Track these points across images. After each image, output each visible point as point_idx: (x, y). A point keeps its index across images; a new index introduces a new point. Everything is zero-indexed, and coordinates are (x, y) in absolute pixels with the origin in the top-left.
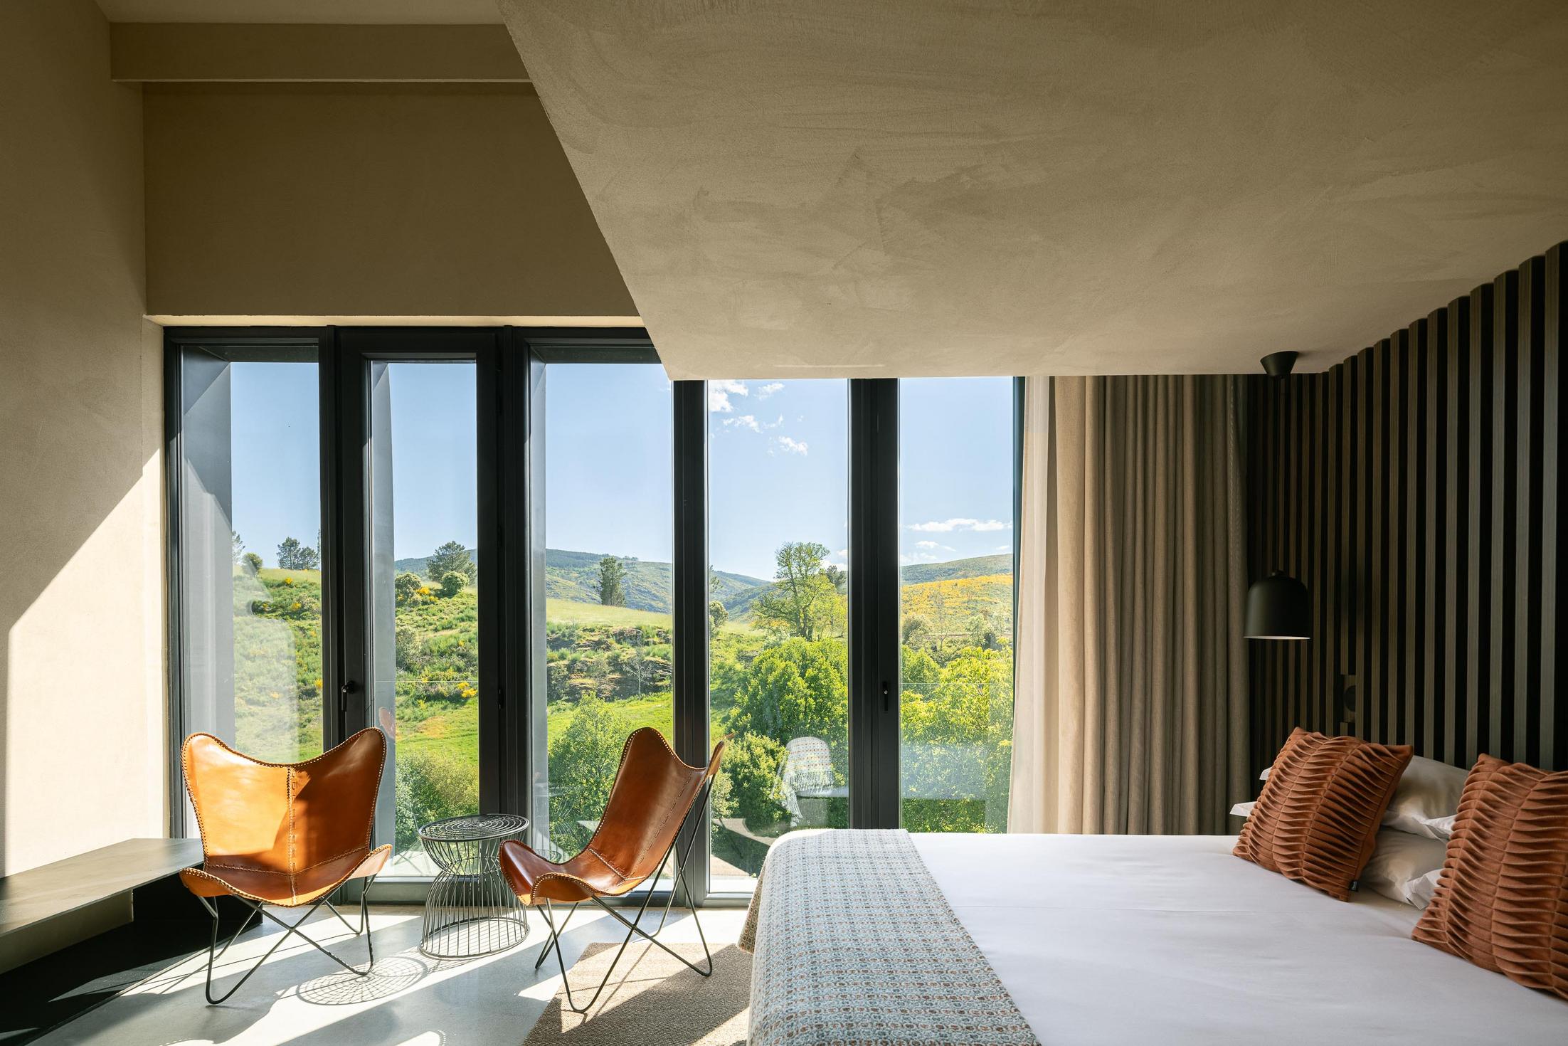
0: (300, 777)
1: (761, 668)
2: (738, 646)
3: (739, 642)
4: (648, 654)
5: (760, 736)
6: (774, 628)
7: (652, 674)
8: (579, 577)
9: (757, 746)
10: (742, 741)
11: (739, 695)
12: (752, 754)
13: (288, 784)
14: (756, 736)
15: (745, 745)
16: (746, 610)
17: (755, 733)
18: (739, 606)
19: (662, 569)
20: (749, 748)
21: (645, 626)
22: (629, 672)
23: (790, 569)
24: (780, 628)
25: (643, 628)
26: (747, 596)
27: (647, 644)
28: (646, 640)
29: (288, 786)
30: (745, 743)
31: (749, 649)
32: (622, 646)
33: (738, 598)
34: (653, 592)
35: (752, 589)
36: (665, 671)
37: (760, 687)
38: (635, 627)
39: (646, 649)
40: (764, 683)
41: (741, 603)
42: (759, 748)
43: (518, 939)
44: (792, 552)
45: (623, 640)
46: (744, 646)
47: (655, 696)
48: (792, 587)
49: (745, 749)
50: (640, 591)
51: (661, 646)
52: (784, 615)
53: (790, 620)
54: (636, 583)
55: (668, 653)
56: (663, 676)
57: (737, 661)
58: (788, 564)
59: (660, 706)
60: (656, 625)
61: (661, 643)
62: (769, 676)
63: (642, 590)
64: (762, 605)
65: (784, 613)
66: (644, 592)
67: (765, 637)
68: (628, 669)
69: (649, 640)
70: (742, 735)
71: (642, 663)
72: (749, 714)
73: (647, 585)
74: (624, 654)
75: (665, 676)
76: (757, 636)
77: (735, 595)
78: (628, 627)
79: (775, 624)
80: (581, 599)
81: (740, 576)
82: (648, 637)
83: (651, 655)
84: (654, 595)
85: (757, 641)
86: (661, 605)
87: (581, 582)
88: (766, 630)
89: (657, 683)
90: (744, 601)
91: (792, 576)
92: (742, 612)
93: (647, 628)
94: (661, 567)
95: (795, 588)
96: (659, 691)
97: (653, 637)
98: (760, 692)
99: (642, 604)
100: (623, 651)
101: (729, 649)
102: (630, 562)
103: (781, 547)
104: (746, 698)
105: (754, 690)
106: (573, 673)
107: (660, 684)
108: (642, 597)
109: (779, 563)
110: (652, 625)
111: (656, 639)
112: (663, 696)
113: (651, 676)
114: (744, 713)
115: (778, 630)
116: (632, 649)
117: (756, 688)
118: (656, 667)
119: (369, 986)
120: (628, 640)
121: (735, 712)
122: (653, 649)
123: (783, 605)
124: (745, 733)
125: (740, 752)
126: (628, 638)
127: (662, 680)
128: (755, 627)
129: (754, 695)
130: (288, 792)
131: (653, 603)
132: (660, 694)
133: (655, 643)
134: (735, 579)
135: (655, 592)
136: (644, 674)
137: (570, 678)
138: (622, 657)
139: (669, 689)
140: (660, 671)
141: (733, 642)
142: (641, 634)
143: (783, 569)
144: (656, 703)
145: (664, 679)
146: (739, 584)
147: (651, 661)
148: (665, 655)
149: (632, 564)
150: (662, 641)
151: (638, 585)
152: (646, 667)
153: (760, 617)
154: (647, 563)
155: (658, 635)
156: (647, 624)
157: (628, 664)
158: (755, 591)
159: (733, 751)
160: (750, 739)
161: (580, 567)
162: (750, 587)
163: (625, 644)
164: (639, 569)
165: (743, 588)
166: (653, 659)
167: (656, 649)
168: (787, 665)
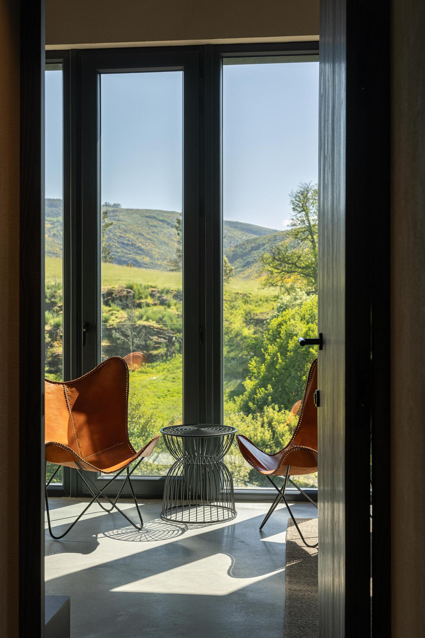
0: (72, 392)
1: (279, 333)
2: (245, 307)
3: (246, 302)
4: (141, 318)
5: (283, 411)
6: (288, 286)
7: (146, 341)
8: (53, 228)
9: (279, 423)
10: (262, 416)
11: (253, 363)
12: (274, 432)
13: (65, 397)
14: (278, 412)
15: (266, 420)
16: (248, 264)
17: (276, 407)
18: (240, 260)
19: (149, 217)
20: (270, 424)
21: (137, 285)
22: (119, 339)
23: (307, 215)
24: (296, 286)
25: (135, 287)
26: (249, 247)
27: (139, 306)
28: (138, 301)
29: (66, 398)
30: (265, 418)
31: (258, 311)
32: (110, 308)
33: (239, 250)
34: (138, 244)
35: (256, 239)
36: (160, 337)
37: (279, 354)
38: (125, 286)
39: (137, 312)
40: (283, 349)
41: (242, 256)
42: (282, 425)
43: (230, 516)
44: (310, 194)
45: (112, 301)
46: (252, 307)
47: (148, 367)
48: (310, 237)
49: (266, 426)
50: (123, 243)
51: (155, 308)
52: (300, 270)
53: (307, 276)
54: (118, 234)
55: (163, 317)
56: (156, 343)
57: (244, 325)
58: (304, 209)
59: (155, 378)
60: (150, 284)
61: (155, 305)
62: (290, 342)
63: (125, 242)
64: (274, 258)
65: (300, 267)
66: (128, 245)
67: (277, 297)
68: (118, 335)
69: (142, 301)
70: (261, 409)
71: (134, 328)
72: (269, 386)
73: (130, 236)
74: (113, 318)
75: (160, 343)
76: (267, 295)
77: (236, 247)
78: (117, 286)
79: (289, 282)
80: (54, 254)
81: (241, 224)
82: (140, 298)
83: (144, 318)
84: (139, 248)
85: (267, 301)
86: (147, 259)
87: (54, 235)
88: (278, 288)
89: (151, 352)
90: (246, 254)
91: (309, 223)
92: (243, 266)
93: (139, 287)
94: (148, 215)
95: (313, 238)
96: (154, 361)
97: (146, 297)
98: (280, 361)
99: (124, 259)
100: (112, 314)
101: (234, 311)
102: (111, 209)
103: (296, 189)
104: (263, 368)
105: (272, 358)
106: (56, 340)
107: (155, 352)
108: (125, 251)
109: (293, 208)
110: (145, 284)
111: (150, 300)
112: (158, 367)
113: (143, 343)
114: (263, 384)
115: (292, 288)
116: (121, 311)
117: (275, 355)
118: (149, 333)
119: (147, 536)
120: (118, 302)
121: (249, 384)
122: (146, 312)
123: (299, 257)
124: (265, 407)
125: (260, 429)
126: (117, 298)
127: (156, 348)
128: (265, 285)
129: (273, 363)
130: (67, 402)
131: (138, 258)
132: (155, 364)
133: (148, 305)
134: (235, 227)
135: (140, 244)
136: (137, 341)
137: (52, 346)
138: (110, 322)
139: (164, 358)
140: (155, 338)
141: (239, 303)
142: (131, 294)
143: (299, 215)
144: (151, 375)
145: (159, 347)
146: (240, 233)
147: (144, 327)
148: (161, 319)
149: (113, 211)
150: (156, 302)
151: (120, 236)
152: (139, 333)
153: (272, 273)
154: (131, 210)
155: (152, 295)
156: (139, 283)
157: (118, 329)
158: (260, 241)
159: (252, 427)
160: (271, 414)
161: (53, 216)
162: (253, 236)
163: (114, 306)
164: (121, 218)
165: (245, 238)
166: (146, 323)
167: (151, 311)
168: (309, 329)
